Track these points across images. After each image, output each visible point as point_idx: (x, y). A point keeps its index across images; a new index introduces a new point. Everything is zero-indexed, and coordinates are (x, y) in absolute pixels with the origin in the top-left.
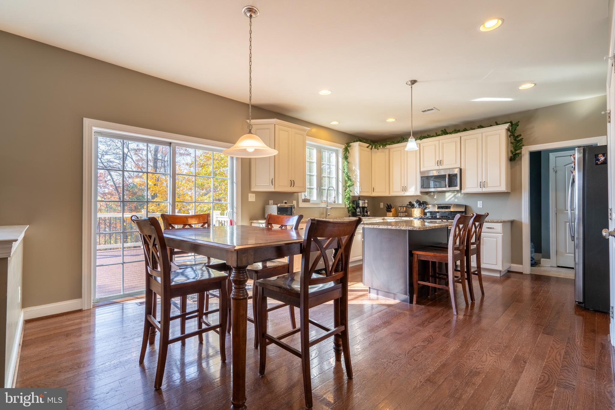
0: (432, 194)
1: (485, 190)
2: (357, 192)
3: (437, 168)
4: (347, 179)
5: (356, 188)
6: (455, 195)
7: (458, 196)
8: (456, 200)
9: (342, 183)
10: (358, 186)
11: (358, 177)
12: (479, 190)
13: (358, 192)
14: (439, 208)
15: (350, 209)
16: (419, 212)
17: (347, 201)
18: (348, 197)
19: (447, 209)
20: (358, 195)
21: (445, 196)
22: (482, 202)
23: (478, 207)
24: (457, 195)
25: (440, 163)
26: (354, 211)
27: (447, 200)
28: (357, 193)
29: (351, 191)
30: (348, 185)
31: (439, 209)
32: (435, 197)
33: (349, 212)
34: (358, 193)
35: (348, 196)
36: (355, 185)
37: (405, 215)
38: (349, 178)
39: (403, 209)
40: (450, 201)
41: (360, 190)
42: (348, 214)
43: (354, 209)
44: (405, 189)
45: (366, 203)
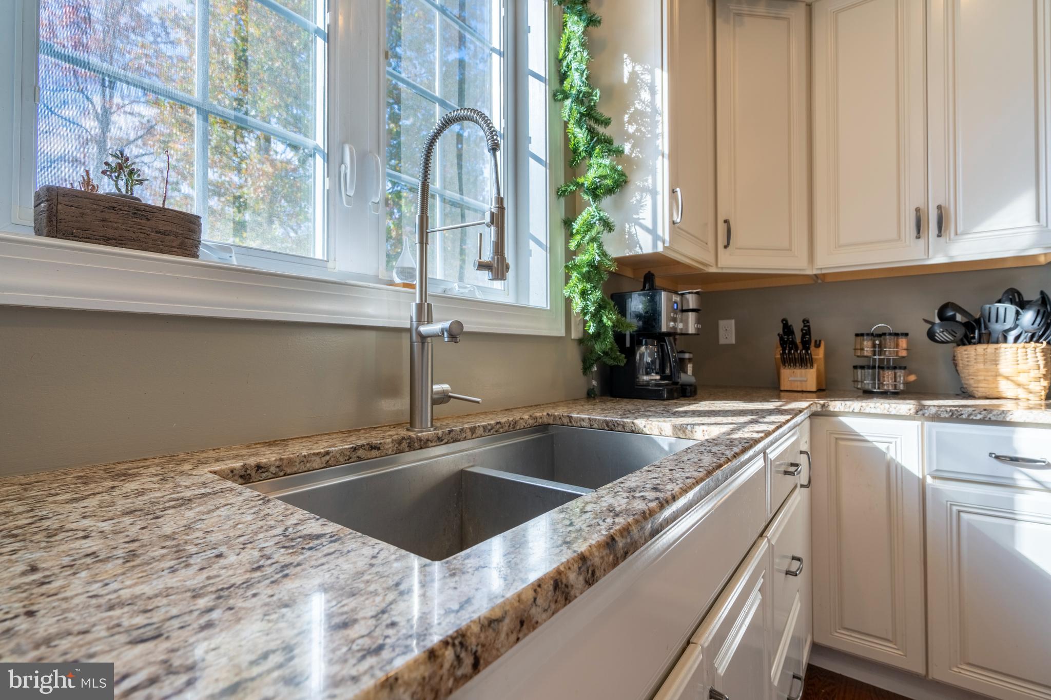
2: (653, 231)
4: (580, 135)
5: (648, 200)
9: (551, 166)
10: (658, 188)
11: (663, 127)
13: (664, 231)
15: (598, 347)
17: (584, 294)
18: (591, 264)
20: (660, 248)
26: (622, 360)
28: (656, 238)
29: (608, 225)
30: (590, 177)
33: (586, 369)
34: (660, 232)
35: (591, 254)
36: (638, 181)
38: (601, 129)
41: (671, 215)
42: (582, 383)
43: (623, 349)
44: (933, 222)
45: (693, 310)
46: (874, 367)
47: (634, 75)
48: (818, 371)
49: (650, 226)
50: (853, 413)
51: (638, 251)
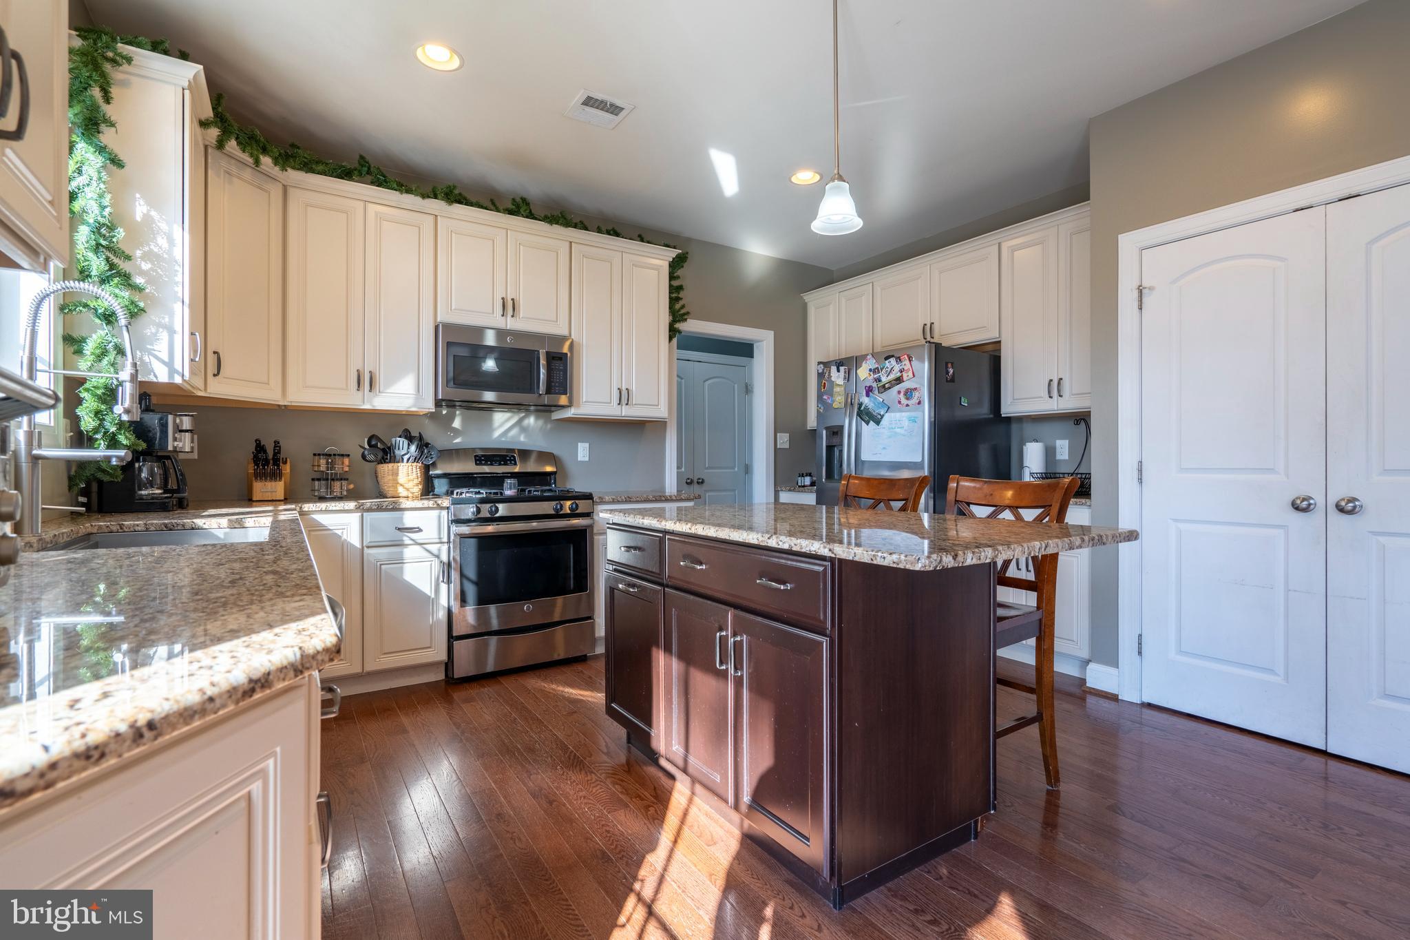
0: (444, 412)
1: (627, 412)
2: (169, 364)
3: (500, 322)
4: (94, 261)
5: (164, 336)
6: (521, 420)
7: (529, 425)
8: (522, 438)
10: (178, 327)
11: (182, 277)
12: (612, 410)
14: (479, 460)
16: (415, 476)
19: (506, 464)
20: (178, 380)
21: (490, 421)
22: (587, 445)
23: (579, 460)
24: (526, 422)
25: (509, 306)
26: (119, 476)
27: (496, 434)
28: (172, 371)
29: (124, 351)
31: (480, 464)
32: (457, 423)
33: (73, 485)
34: (178, 366)
37: (348, 491)
38: (120, 263)
39: (343, 463)
40: (503, 439)
44: (367, 381)
45: (187, 431)
46: (327, 479)
47: (147, 217)
48: (285, 483)
49: (166, 360)
50: (321, 511)
51: (152, 378)
